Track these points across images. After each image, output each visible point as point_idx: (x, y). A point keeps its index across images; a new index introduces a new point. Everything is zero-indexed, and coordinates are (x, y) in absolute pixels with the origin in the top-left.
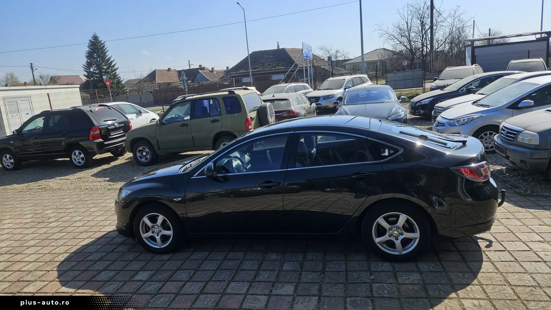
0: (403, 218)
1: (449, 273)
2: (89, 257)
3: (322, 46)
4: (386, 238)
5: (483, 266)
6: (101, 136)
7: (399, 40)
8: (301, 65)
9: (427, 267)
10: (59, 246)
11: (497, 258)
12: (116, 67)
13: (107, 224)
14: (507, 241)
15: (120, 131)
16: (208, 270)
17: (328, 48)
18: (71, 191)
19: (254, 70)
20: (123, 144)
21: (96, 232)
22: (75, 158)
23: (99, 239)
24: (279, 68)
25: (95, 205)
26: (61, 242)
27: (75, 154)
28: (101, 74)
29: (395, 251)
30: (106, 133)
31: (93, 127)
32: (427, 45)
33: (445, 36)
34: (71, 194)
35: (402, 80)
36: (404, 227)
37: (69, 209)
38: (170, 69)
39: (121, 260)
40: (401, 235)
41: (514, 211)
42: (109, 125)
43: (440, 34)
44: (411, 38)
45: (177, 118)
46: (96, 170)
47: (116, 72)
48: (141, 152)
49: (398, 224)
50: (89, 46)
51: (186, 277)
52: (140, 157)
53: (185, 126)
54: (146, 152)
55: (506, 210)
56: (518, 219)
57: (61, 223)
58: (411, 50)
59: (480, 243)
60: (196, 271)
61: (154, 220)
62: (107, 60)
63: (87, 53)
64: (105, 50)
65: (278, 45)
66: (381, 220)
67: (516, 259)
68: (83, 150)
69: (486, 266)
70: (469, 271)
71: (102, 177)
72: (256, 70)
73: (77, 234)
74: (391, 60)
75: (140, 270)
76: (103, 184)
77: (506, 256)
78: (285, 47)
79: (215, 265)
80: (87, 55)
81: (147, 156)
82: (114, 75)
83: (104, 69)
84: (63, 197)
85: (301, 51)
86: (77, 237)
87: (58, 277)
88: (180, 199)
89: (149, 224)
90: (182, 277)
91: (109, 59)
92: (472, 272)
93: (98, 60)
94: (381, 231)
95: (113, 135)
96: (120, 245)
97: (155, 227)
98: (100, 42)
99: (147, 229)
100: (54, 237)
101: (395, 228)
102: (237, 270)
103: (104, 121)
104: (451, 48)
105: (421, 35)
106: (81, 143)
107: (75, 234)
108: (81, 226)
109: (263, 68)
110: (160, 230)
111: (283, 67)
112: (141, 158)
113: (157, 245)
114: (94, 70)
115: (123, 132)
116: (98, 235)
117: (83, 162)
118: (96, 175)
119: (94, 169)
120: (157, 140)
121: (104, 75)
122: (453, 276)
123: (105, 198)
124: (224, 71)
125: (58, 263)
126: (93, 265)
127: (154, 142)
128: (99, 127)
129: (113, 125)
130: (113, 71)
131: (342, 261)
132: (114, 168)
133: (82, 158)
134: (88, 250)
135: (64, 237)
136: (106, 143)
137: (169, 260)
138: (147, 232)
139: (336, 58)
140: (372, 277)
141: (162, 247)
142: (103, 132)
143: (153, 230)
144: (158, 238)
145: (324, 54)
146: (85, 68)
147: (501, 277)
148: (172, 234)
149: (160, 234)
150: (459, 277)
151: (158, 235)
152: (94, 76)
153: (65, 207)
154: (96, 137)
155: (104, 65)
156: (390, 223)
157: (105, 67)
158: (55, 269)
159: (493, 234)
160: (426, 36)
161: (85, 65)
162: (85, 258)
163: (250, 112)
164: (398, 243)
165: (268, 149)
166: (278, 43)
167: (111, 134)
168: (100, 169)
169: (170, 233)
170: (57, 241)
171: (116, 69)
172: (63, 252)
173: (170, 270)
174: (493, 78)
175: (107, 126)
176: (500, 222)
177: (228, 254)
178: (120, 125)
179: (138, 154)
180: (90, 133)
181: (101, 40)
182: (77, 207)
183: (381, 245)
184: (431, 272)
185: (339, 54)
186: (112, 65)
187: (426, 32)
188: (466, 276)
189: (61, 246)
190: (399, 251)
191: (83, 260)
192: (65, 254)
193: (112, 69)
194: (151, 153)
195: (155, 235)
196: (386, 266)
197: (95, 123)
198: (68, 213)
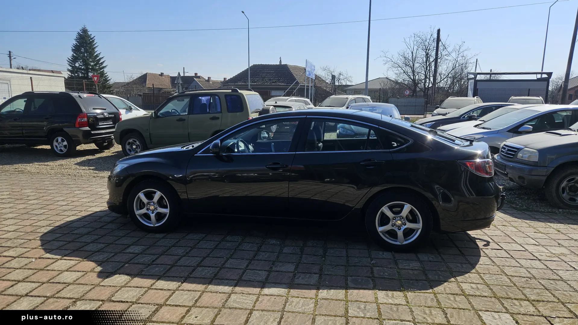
0: (407, 208)
1: (448, 263)
2: (76, 231)
3: (325, 66)
4: (388, 227)
5: (480, 259)
6: (88, 124)
7: (403, 69)
8: (303, 83)
9: (427, 258)
10: (41, 220)
11: (494, 254)
12: (104, 65)
13: (94, 205)
14: (503, 242)
15: (109, 122)
16: (205, 248)
17: (332, 70)
18: (52, 175)
19: (253, 84)
20: (111, 136)
21: (82, 211)
22: (57, 144)
23: (85, 217)
24: (280, 84)
25: (79, 189)
26: (44, 217)
27: (57, 141)
28: (87, 70)
29: (396, 241)
30: (94, 122)
31: (81, 114)
32: (430, 77)
33: (448, 70)
34: (52, 178)
35: (404, 106)
36: (407, 217)
37: (50, 190)
38: (163, 74)
39: (110, 236)
40: (404, 225)
41: (511, 221)
42: (98, 114)
43: (444, 68)
44: (415, 68)
45: (173, 113)
46: (79, 160)
47: (103, 70)
48: (131, 144)
49: (401, 214)
50: (77, 39)
51: (182, 253)
52: (129, 150)
53: (181, 121)
54: (136, 145)
55: (503, 219)
56: (514, 227)
57: (42, 201)
58: (414, 80)
59: (478, 243)
60: (192, 248)
61: (149, 196)
62: (95, 56)
63: (73, 46)
64: (94, 45)
65: (281, 60)
66: (385, 209)
67: (512, 256)
68: (67, 137)
69: (483, 260)
70: (467, 263)
71: (87, 166)
72: (255, 84)
73: (61, 211)
74: (393, 89)
75: (132, 245)
76: (88, 172)
77: (503, 254)
78: (288, 64)
79: (212, 245)
80: (74, 48)
81: (137, 149)
82: (101, 73)
83: (90, 65)
84: (42, 180)
85: (304, 70)
86: (60, 214)
87: (42, 246)
88: (180, 176)
89: (145, 200)
90: (178, 253)
91: (97, 56)
92: (470, 263)
93: (86, 55)
94: (385, 220)
95: (102, 125)
96: (109, 223)
97: (151, 204)
98: (89, 36)
99: (142, 205)
100: (34, 212)
101: (399, 218)
102: (236, 250)
103: (94, 109)
104: (453, 83)
105: (425, 67)
106: (65, 129)
107: (58, 212)
108: (65, 205)
109: (263, 83)
110: (156, 207)
111: (284, 83)
112: (131, 151)
113: (150, 223)
114: (80, 65)
115: (112, 123)
116: (84, 214)
117: (65, 150)
118: (80, 164)
119: (77, 158)
120: (150, 134)
121: (91, 72)
122: (451, 265)
123: (91, 183)
124: (221, 82)
125: (41, 234)
126: (80, 237)
127: (146, 135)
128: (87, 114)
129: (103, 114)
130: (101, 69)
131: (344, 248)
132: (99, 159)
133: (65, 146)
134: (75, 225)
135: (46, 213)
136: (92, 132)
137: (163, 238)
138: (141, 208)
139: (338, 81)
140: (373, 262)
141: (155, 226)
142: (91, 120)
143: (148, 207)
144: (153, 216)
145: (326, 75)
146: (69, 62)
147: (498, 269)
148: (169, 212)
149: (155, 212)
150: (458, 267)
151: (153, 213)
152: (79, 72)
153: (46, 188)
154: (83, 125)
155: (91, 62)
156: (394, 213)
157: (92, 64)
158: (38, 239)
159: (490, 236)
160: (430, 68)
161: (70, 59)
162: (71, 232)
163: (252, 113)
164: (400, 233)
165: (273, 142)
166: (280, 58)
167: (100, 124)
168: (83, 159)
169: (166, 211)
170: (39, 216)
171: (104, 67)
172: (45, 225)
173: (164, 246)
174: (494, 108)
175: (96, 114)
176: (497, 228)
177: (226, 237)
178: (110, 116)
179: (128, 147)
180: (76, 119)
181: (91, 35)
182: (59, 189)
183: (383, 234)
184: (430, 261)
185: (341, 77)
186: (100, 62)
187: (430, 64)
188: (464, 266)
189: (43, 220)
190: (401, 241)
191: (68, 233)
192: (48, 227)
193: (99, 66)
194: (141, 147)
195: (150, 212)
196: (387, 255)
197: (84, 110)
198: (49, 194)
